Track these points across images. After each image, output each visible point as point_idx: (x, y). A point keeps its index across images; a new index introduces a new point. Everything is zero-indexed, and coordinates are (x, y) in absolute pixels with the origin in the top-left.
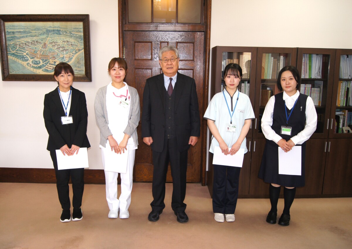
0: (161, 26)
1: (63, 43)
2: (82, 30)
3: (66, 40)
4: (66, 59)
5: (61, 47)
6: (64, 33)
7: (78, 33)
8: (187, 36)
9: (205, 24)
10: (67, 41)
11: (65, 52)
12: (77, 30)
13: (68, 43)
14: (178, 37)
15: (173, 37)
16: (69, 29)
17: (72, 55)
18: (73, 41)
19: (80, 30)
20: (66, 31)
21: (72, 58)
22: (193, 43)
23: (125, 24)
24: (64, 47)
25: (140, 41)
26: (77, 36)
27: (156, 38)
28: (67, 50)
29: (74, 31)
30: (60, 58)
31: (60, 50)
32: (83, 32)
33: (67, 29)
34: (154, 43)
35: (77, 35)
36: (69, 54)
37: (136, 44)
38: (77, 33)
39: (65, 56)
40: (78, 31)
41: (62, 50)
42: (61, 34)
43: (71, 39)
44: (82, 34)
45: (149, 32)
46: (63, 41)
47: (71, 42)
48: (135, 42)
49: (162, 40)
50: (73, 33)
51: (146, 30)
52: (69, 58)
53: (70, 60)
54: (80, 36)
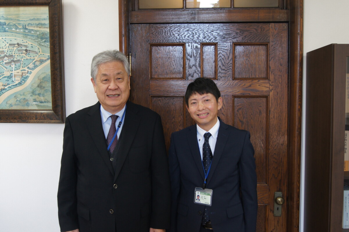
0: (203, 14)
1: (11, 48)
2: (47, 22)
3: (15, 42)
4: (16, 78)
5: (7, 57)
6: (11, 29)
7: (38, 29)
8: (255, 31)
9: (289, 7)
10: (18, 44)
11: (13, 66)
12: (37, 22)
13: (20, 48)
14: (237, 33)
15: (226, 34)
16: (22, 21)
17: (28, 71)
18: (30, 43)
19: (43, 22)
20: (17, 25)
21: (27, 77)
23: (132, 11)
24: (12, 56)
25: (161, 42)
26: (38, 33)
27: (193, 36)
28: (19, 60)
29: (31, 24)
30: (5, 77)
31: (5, 62)
32: (48, 26)
33: (19, 21)
34: (189, 46)
35: (36, 31)
36: (21, 69)
37: (154, 48)
38: (37, 27)
39: (14, 73)
40: (39, 24)
41: (7, 61)
42: (8, 32)
43: (25, 41)
44: (48, 30)
45: (178, 25)
46: (10, 44)
47: (26, 46)
48: (152, 45)
49: (204, 40)
50: (28, 28)
51: (173, 22)
52: (22, 77)
54: (43, 33)
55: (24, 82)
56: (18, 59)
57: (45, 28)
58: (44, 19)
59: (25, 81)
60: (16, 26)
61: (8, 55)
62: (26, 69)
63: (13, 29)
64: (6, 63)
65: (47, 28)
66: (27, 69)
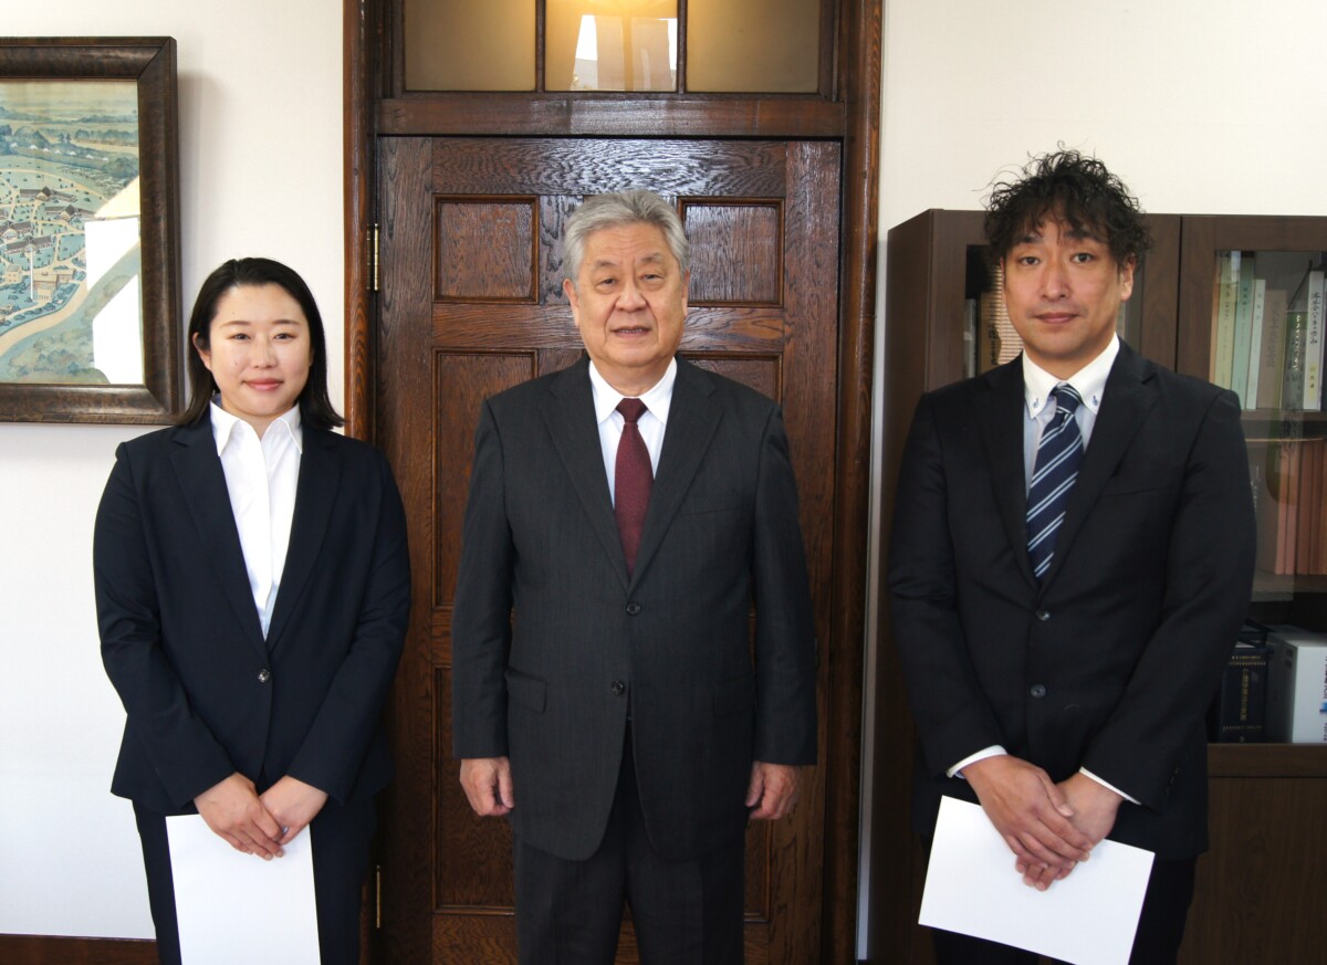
0: (592, 109)
1: (25, 201)
2: (134, 128)
3: (35, 185)
4: (40, 292)
5: (13, 227)
6: (27, 145)
7: (106, 148)
8: (743, 163)
9: (844, 94)
10: (47, 191)
11: (31, 256)
12: (104, 128)
13: (51, 204)
14: (690, 169)
15: (659, 172)
16: (59, 122)
17: (75, 272)
18: (83, 189)
19: (121, 128)
20: (43, 134)
21: (72, 288)
22: (776, 204)
23: (385, 96)
24: (27, 225)
25: (468, 191)
26: (106, 159)
27: (562, 176)
28: (48, 239)
29: (86, 132)
30: (7, 287)
31: (6, 242)
32: (135, 139)
33: (48, 121)
34: (550, 203)
35: (102, 154)
36: (56, 263)
37: (447, 209)
38: (104, 142)
39: (34, 274)
40: (110, 132)
41: (14, 240)
42: (16, 154)
43: (67, 181)
44: (134, 152)
45: (519, 141)
46: (22, 191)
47: (69, 197)
48: (441, 200)
49: (593, 187)
50: (78, 145)
51: (502, 132)
52: (57, 288)
53: (60, 297)
54: (119, 160)
55: (64, 304)
56: (46, 234)
57: (126, 144)
58: (125, 120)
59: (65, 301)
60: (41, 137)
61: (15, 222)
62: (68, 263)
63: (33, 147)
64: (10, 247)
65: (132, 145)
66: (72, 266)
